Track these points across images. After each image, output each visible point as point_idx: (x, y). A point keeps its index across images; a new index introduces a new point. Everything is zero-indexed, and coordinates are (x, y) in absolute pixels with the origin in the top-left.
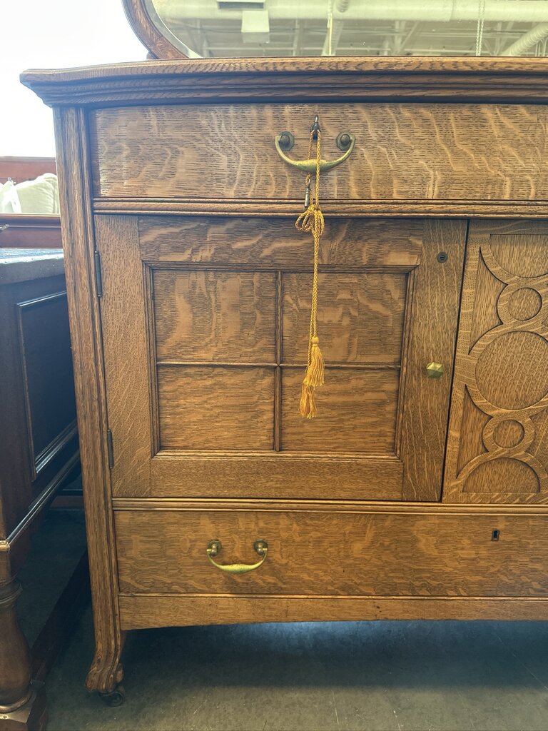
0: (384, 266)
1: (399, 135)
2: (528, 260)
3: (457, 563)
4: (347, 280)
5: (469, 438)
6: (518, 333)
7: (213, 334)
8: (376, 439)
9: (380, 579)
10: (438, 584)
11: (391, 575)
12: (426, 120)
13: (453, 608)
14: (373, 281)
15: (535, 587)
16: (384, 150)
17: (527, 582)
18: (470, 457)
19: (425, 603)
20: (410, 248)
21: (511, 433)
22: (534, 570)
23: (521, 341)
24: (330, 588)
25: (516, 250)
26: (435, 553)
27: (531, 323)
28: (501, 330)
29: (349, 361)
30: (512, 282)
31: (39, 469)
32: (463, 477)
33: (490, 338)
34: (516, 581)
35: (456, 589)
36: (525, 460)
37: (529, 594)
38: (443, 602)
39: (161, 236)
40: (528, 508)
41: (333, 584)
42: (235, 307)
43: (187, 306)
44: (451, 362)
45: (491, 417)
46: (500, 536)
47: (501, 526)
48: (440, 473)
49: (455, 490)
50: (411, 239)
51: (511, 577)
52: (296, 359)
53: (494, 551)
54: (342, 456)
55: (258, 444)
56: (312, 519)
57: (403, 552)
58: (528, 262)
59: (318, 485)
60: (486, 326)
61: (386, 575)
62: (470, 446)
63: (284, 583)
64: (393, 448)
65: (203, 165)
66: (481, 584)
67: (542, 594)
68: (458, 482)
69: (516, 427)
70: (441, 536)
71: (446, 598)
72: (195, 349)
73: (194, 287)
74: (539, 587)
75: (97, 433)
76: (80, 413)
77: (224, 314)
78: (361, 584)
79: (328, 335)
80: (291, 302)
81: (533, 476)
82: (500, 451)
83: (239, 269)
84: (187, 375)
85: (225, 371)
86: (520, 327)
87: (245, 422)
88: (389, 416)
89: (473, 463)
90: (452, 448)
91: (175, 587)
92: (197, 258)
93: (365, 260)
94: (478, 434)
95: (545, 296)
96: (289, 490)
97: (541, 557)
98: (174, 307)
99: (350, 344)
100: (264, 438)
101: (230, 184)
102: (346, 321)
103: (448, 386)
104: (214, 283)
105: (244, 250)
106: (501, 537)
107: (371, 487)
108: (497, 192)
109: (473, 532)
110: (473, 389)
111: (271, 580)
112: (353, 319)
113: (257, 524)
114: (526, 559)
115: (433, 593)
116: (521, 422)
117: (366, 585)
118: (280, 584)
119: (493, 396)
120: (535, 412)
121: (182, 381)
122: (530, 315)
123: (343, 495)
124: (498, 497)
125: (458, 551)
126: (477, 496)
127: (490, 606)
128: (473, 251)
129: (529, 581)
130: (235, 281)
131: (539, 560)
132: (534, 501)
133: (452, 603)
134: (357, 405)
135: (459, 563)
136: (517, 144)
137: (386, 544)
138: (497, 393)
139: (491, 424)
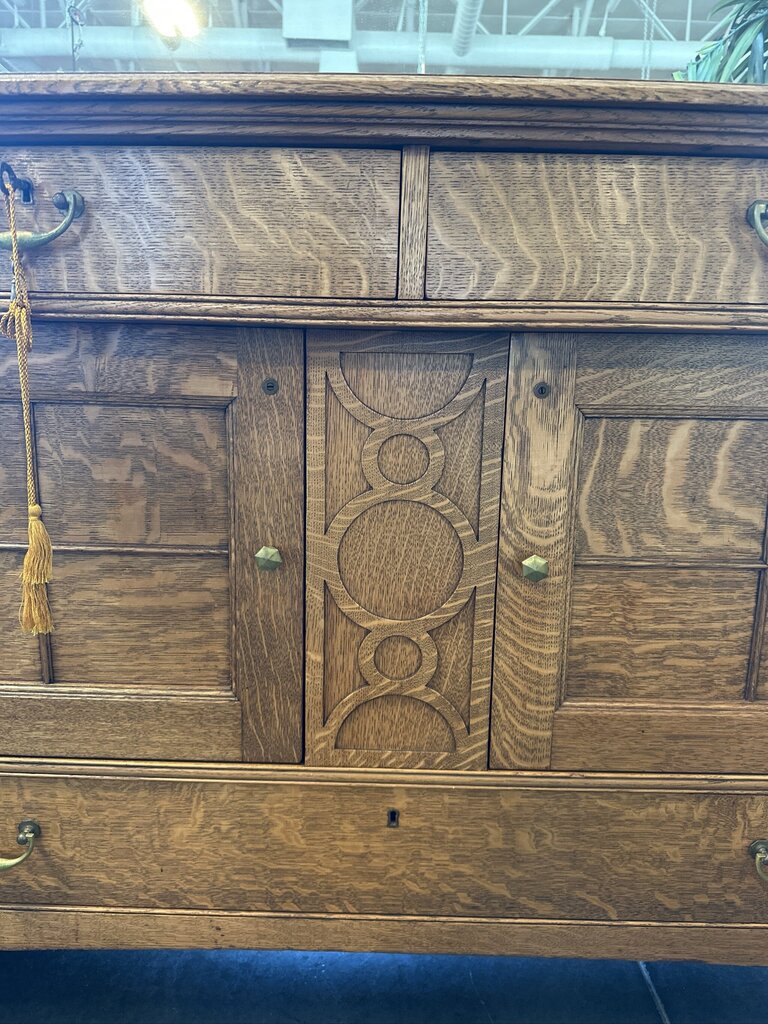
0: (185, 397)
1: (150, 194)
2: (403, 392)
3: (338, 861)
4: (134, 417)
5: (339, 663)
6: (398, 504)
8: (201, 664)
9: (219, 884)
10: (311, 894)
11: (236, 877)
12: (189, 173)
13: (336, 932)
14: (175, 419)
15: (462, 900)
16: (130, 218)
17: (449, 893)
18: (342, 692)
19: (291, 923)
20: (219, 368)
21: (403, 657)
22: (458, 875)
23: (405, 515)
24: (142, 896)
25: (383, 376)
26: (301, 844)
27: (415, 488)
28: (370, 498)
29: (148, 542)
30: (380, 426)
32: (334, 723)
33: (355, 511)
34: (433, 893)
35: (338, 902)
36: (430, 699)
37: (455, 911)
38: (319, 922)
40: (438, 776)
41: (146, 890)
44: (299, 545)
45: (368, 631)
46: (400, 820)
47: (399, 804)
48: (298, 718)
49: (322, 745)
50: (220, 356)
51: (425, 885)
52: (65, 538)
53: (395, 843)
54: (146, 692)
55: (18, 672)
56: (106, 789)
57: (252, 841)
58: (403, 395)
59: (110, 737)
60: (348, 491)
61: (227, 877)
62: (341, 676)
63: (71, 888)
64: (228, 679)
66: (377, 895)
67: (474, 912)
68: (327, 733)
69: (409, 648)
70: (307, 819)
71: (323, 916)
74: (469, 901)
78: (190, 891)
79: (112, 502)
80: (50, 449)
81: (444, 725)
82: (386, 685)
86: (399, 493)
88: (220, 628)
89: (346, 703)
90: (314, 677)
93: (152, 387)
94: (352, 657)
95: (433, 447)
96: (65, 744)
97: (468, 854)
99: (148, 516)
100: (27, 661)
102: (139, 481)
103: (298, 582)
106: (403, 821)
107: (193, 740)
108: (310, 284)
109: (358, 813)
110: (337, 587)
111: (50, 882)
112: (149, 476)
113: (21, 795)
114: (445, 857)
115: (303, 907)
116: (414, 639)
117: (201, 893)
118: (65, 889)
119: (370, 599)
120: (436, 625)
122: (414, 475)
123: (151, 753)
124: (390, 757)
125: (337, 843)
126: (357, 755)
127: (393, 931)
128: (316, 377)
129: (453, 891)
131: (465, 859)
132: (449, 764)
133: (334, 923)
134: (167, 611)
135: (341, 861)
136: (333, 210)
137: (224, 828)
138: (375, 594)
139: (369, 643)
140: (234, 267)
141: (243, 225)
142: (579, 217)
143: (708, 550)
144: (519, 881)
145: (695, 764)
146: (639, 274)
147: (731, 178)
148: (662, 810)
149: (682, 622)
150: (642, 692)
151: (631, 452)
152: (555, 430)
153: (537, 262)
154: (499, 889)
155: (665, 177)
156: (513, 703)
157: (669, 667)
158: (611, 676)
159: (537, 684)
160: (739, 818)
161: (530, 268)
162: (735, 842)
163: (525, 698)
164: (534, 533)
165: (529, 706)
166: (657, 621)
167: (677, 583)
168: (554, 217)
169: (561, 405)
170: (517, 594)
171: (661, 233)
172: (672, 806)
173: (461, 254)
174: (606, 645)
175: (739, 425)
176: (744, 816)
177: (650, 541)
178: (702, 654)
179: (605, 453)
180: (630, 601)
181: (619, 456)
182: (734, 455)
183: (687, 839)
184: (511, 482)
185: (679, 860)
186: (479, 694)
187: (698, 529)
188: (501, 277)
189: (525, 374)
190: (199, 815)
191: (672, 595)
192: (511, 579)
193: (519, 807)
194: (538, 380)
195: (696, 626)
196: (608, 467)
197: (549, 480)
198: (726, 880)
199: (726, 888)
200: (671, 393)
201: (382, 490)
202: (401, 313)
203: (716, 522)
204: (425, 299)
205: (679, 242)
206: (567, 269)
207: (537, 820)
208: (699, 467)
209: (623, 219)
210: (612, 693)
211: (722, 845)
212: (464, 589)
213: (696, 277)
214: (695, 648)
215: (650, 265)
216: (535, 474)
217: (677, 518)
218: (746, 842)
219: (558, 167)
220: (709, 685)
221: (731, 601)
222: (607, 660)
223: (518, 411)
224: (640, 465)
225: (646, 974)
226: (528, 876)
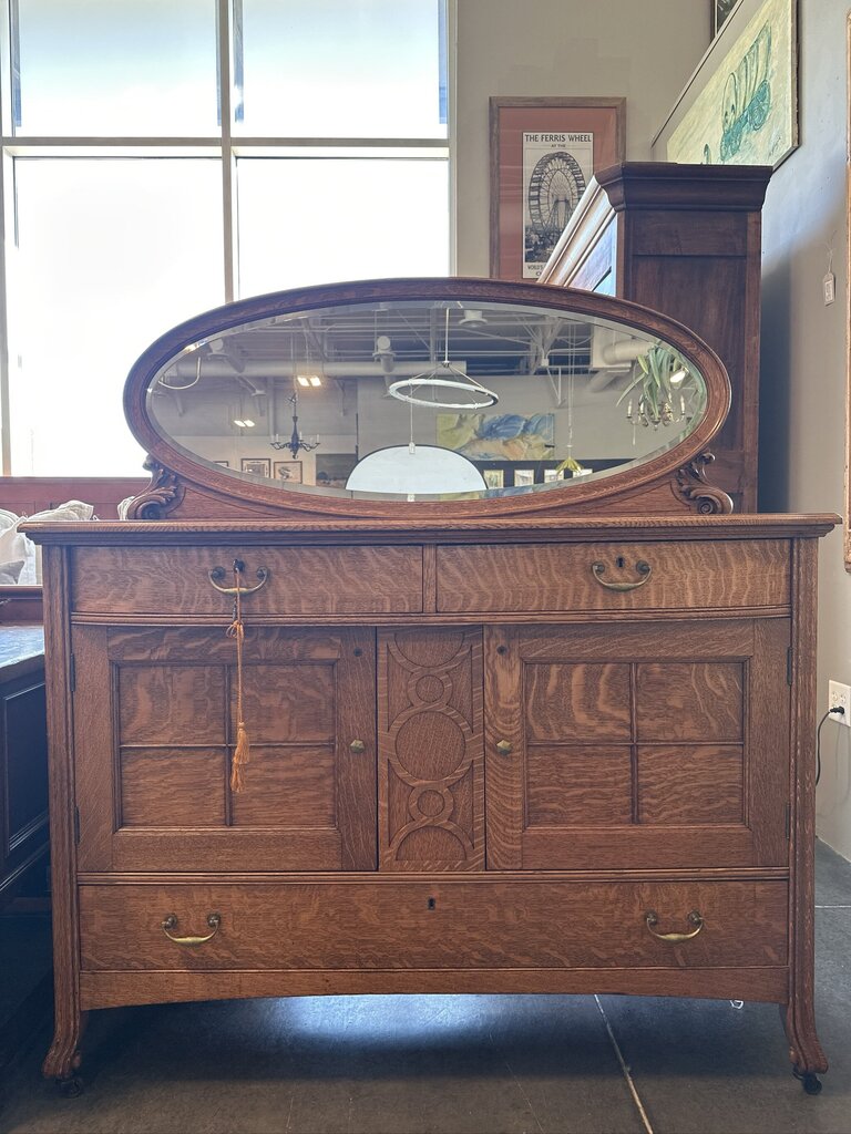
0: (312, 660)
1: (303, 568)
2: (428, 653)
3: (399, 933)
4: (285, 671)
5: (397, 808)
6: (428, 713)
7: (170, 720)
8: (318, 812)
9: (328, 951)
10: (384, 956)
11: (338, 946)
12: (321, 558)
14: (307, 670)
15: (475, 957)
16: (292, 579)
17: (467, 952)
18: (400, 826)
19: (370, 975)
20: (331, 644)
21: (434, 803)
22: (472, 940)
23: (432, 720)
24: (281, 961)
26: (376, 922)
27: (437, 704)
28: (412, 711)
29: (289, 740)
30: (417, 671)
31: (13, 846)
32: (395, 844)
33: (405, 718)
34: (458, 952)
35: (400, 961)
36: (450, 828)
37: (471, 965)
39: (126, 640)
40: (457, 876)
41: (283, 957)
42: (188, 695)
43: (148, 696)
44: (374, 739)
45: (414, 788)
46: (436, 905)
47: (435, 894)
48: (374, 842)
49: (389, 858)
50: (332, 638)
51: (452, 947)
53: (433, 920)
54: (287, 829)
55: (211, 820)
56: (261, 891)
57: (348, 922)
59: (265, 858)
60: (400, 707)
61: (333, 946)
62: (399, 816)
63: (238, 958)
64: (333, 820)
65: (156, 590)
66: (424, 954)
67: (483, 964)
68: (391, 851)
69: (437, 797)
70: (381, 906)
72: (154, 733)
73: (154, 679)
74: (479, 957)
75: (66, 811)
76: (52, 793)
77: (179, 702)
78: (310, 957)
79: (270, 718)
81: (458, 844)
82: (425, 820)
83: (191, 664)
84: (146, 757)
85: (180, 752)
86: (428, 707)
87: (198, 799)
88: (328, 789)
89: (402, 832)
90: (383, 817)
91: (134, 963)
92: (155, 657)
93: (295, 655)
94: (404, 804)
95: (446, 682)
96: (238, 864)
97: (477, 926)
98: (136, 696)
99: (290, 725)
100: (217, 814)
101: (178, 604)
102: (286, 705)
103: (373, 760)
104: (171, 676)
105: (194, 649)
107: (313, 857)
108: (380, 607)
109: (410, 901)
110: (395, 762)
111: (225, 954)
112: (291, 703)
113: (210, 897)
114: (463, 928)
115: (379, 965)
116: (440, 792)
117: (316, 958)
118: (233, 958)
119: (414, 769)
120: (452, 783)
121: (141, 763)
122: (436, 697)
123: (289, 867)
124: (428, 865)
125: (399, 921)
126: (409, 864)
128: (382, 646)
129: (469, 950)
130: (189, 674)
131: (475, 929)
132: (463, 868)
134: (299, 780)
135: (401, 933)
136: (391, 573)
137: (331, 914)
138: (417, 766)
139: (414, 795)
140: (343, 600)
141: (347, 581)
142: (509, 573)
143: (600, 735)
144: (508, 942)
145: (606, 863)
146: (541, 597)
147: (582, 552)
148: (590, 894)
149: (591, 777)
150: (573, 821)
151: (553, 682)
152: (510, 671)
154: (497, 949)
155: (549, 553)
156: (498, 829)
157: (587, 804)
158: (554, 811)
159: (511, 817)
160: (636, 897)
161: (488, 597)
162: (635, 912)
163: (505, 826)
164: (503, 728)
165: (507, 830)
166: (577, 777)
167: (585, 754)
168: (497, 573)
169: (512, 658)
170: (496, 763)
171: (550, 578)
172: (596, 891)
173: (453, 591)
174: (550, 792)
175: (609, 666)
176: (639, 896)
177: (568, 731)
178: (604, 796)
179: (538, 683)
180: (560, 765)
181: (547, 684)
182: (608, 682)
183: (607, 911)
184: (489, 699)
185: (603, 926)
186: (478, 824)
187: (593, 723)
188: (474, 601)
189: (493, 642)
190: (316, 906)
191: (583, 762)
192: (493, 755)
193: (506, 893)
194: (499, 646)
195: (599, 780)
196: (542, 690)
197: (509, 697)
198: (633, 938)
199: (634, 943)
200: (570, 651)
201: (419, 706)
202: (425, 619)
203: (603, 719)
204: (437, 612)
205: (560, 582)
206: (505, 597)
207: (517, 902)
208: (590, 689)
209: (530, 572)
210: (555, 822)
211: (627, 915)
212: (467, 761)
213: (570, 599)
214: (600, 793)
215: (546, 594)
216: (501, 695)
217: (581, 717)
218: (642, 913)
219: (497, 551)
220: (610, 815)
221: (617, 765)
222: (551, 801)
223: (490, 662)
224: (558, 688)
225: (611, 1034)
226: (514, 939)
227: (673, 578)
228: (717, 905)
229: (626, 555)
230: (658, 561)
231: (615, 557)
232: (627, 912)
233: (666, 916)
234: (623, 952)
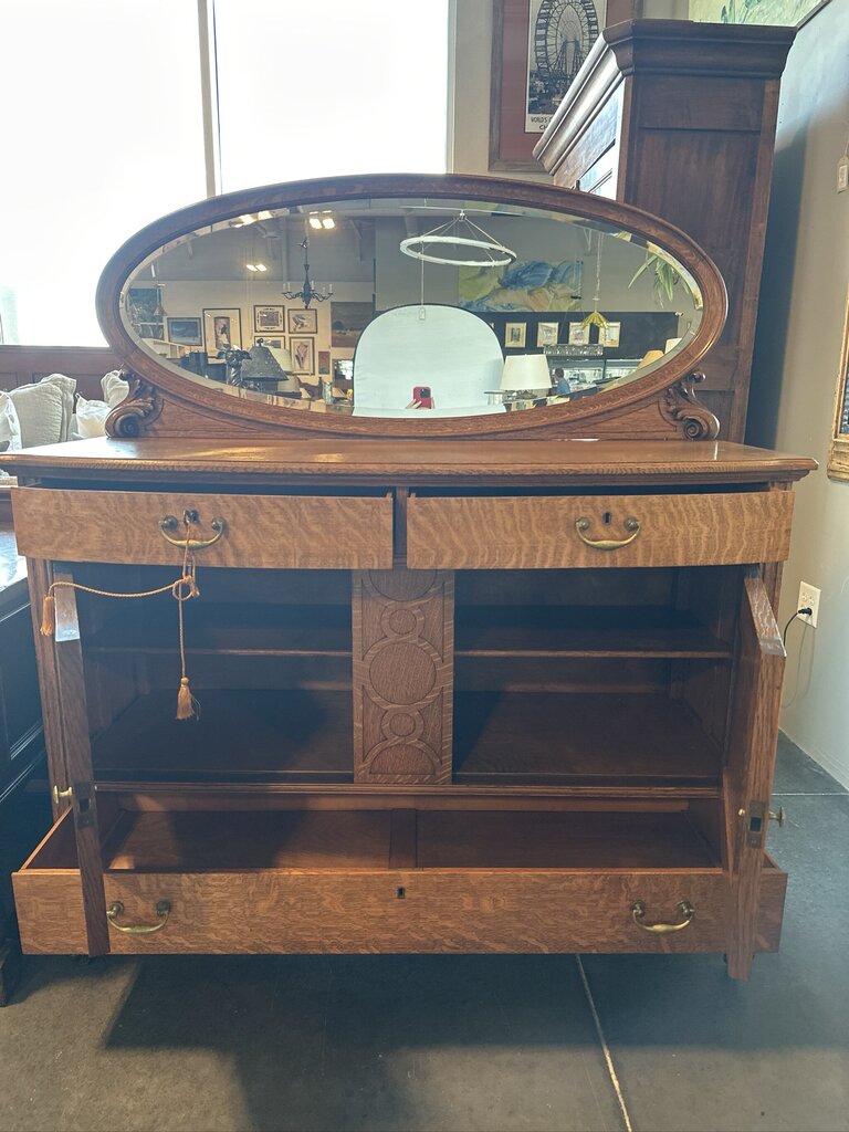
1: (263, 520)
3: (366, 921)
5: (371, 728)
9: (289, 938)
10: (349, 943)
11: (300, 934)
15: (448, 944)
16: (251, 531)
17: (439, 939)
22: (445, 927)
24: (239, 947)
26: (341, 911)
32: (369, 760)
34: (429, 939)
35: (367, 947)
41: (241, 943)
47: (405, 884)
51: (423, 935)
53: (402, 909)
57: (310, 910)
61: (294, 933)
62: (372, 735)
66: (392, 942)
68: (365, 765)
70: (346, 895)
74: (452, 944)
78: (270, 943)
97: (450, 914)
106: (407, 895)
109: (378, 889)
110: (369, 688)
111: (178, 940)
113: (158, 885)
114: (435, 917)
115: (344, 951)
117: (276, 944)
118: (187, 944)
125: (365, 909)
129: (441, 938)
131: (449, 918)
135: (368, 921)
136: (358, 527)
137: (292, 902)
140: (307, 555)
141: (311, 535)
142: (486, 527)
144: (484, 930)
146: (519, 555)
147: (566, 506)
148: (574, 884)
153: (464, 549)
155: (530, 505)
160: (623, 887)
162: (621, 903)
168: (473, 528)
171: (530, 534)
172: (580, 881)
173: (425, 547)
176: (627, 886)
183: (592, 901)
185: (586, 915)
188: (447, 559)
190: (275, 894)
198: (617, 927)
199: (618, 931)
205: (540, 539)
206: (481, 554)
207: (493, 890)
209: (509, 528)
211: (612, 905)
213: (550, 555)
215: (525, 551)
218: (628, 903)
219: (474, 502)
226: (490, 927)
227: (663, 535)
228: (709, 895)
229: (615, 510)
230: (648, 516)
231: (602, 512)
232: (613, 902)
233: (654, 906)
234: (605, 940)
